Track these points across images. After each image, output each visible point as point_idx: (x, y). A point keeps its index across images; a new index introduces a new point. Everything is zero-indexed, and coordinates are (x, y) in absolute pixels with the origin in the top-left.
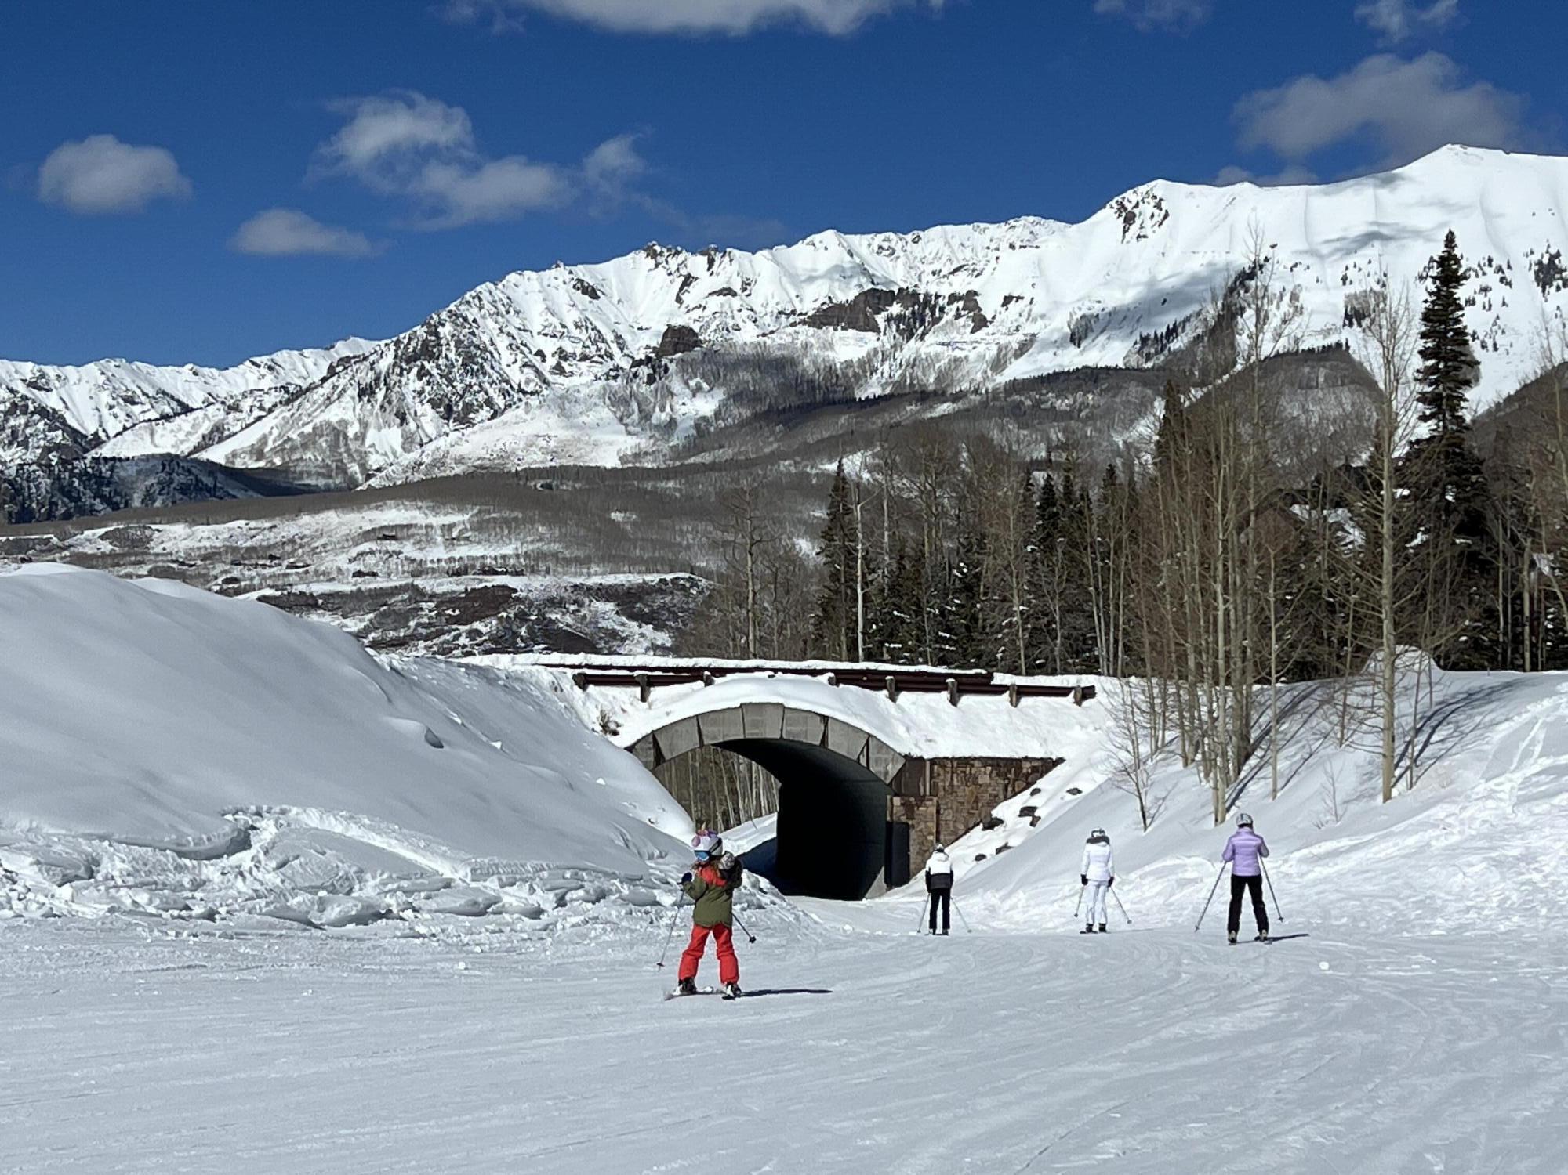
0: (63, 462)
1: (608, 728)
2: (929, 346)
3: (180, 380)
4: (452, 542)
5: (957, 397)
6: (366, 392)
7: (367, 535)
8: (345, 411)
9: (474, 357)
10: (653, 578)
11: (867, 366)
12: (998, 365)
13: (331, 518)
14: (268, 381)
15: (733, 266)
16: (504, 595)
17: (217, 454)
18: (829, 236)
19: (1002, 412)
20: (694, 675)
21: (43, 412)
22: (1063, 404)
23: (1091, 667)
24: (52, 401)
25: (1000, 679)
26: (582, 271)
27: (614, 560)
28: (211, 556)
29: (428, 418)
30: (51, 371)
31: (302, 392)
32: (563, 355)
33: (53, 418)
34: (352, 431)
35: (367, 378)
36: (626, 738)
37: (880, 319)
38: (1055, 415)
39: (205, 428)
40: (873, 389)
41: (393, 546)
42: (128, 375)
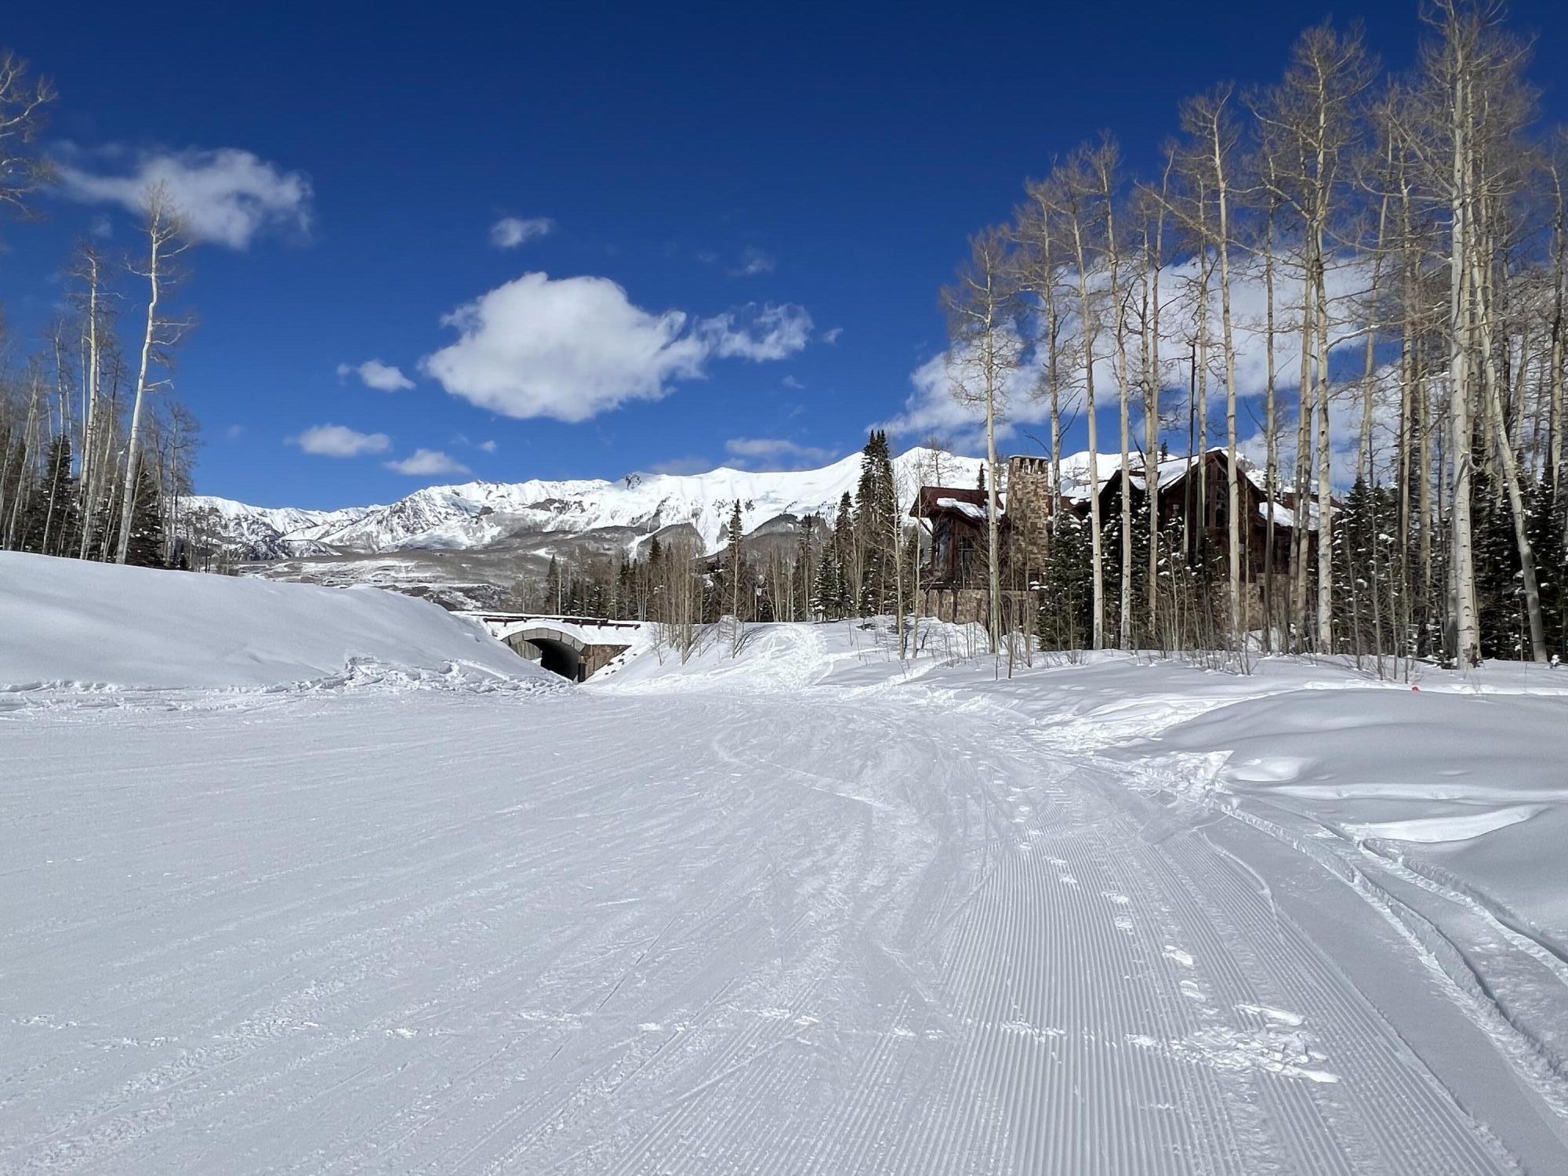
0: (272, 541)
1: (494, 635)
2: (566, 517)
3: (316, 516)
4: (407, 572)
5: (575, 533)
6: (379, 522)
7: (379, 569)
8: (372, 528)
9: (417, 513)
10: (476, 585)
11: (547, 522)
12: (588, 524)
13: (366, 563)
14: (346, 517)
15: (504, 489)
16: (426, 589)
17: (326, 540)
18: (536, 482)
19: (589, 538)
20: (521, 619)
21: (264, 524)
22: (608, 536)
23: (636, 619)
24: (267, 520)
25: (610, 621)
26: (455, 487)
27: (462, 579)
28: (323, 574)
29: (401, 531)
30: (268, 510)
31: (357, 521)
32: (448, 514)
33: (268, 526)
34: (375, 534)
35: (380, 518)
36: (500, 637)
37: (552, 508)
38: (606, 540)
39: (323, 532)
40: (549, 529)
41: (387, 572)
42: (294, 513)
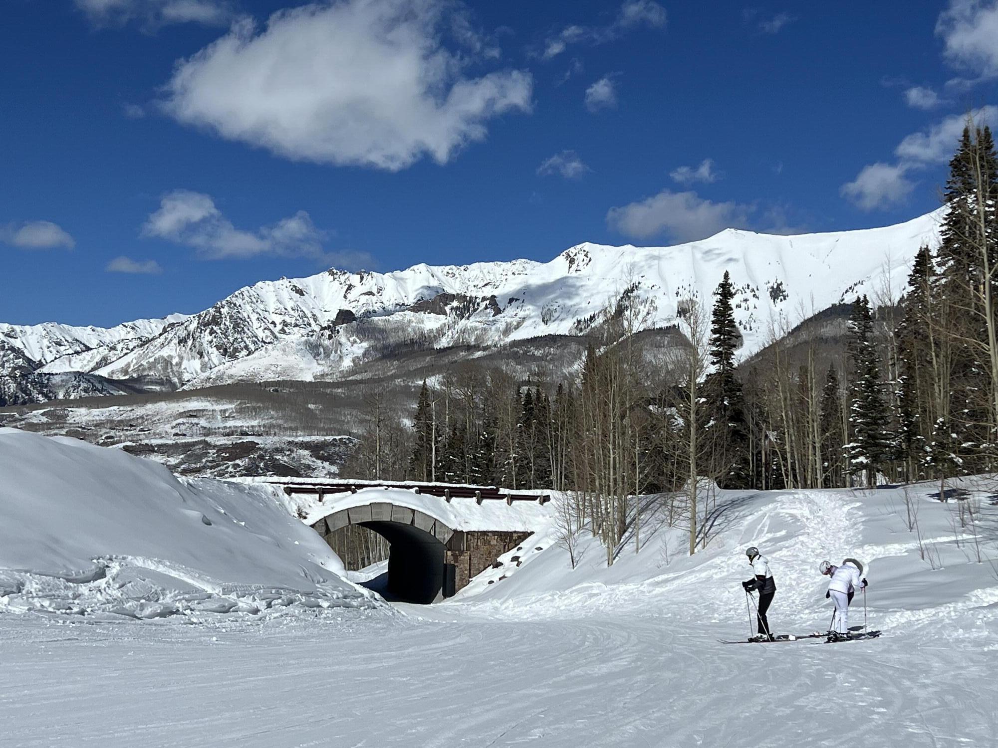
0: (22, 375)
1: (302, 515)
2: (472, 323)
3: (85, 334)
4: (225, 418)
5: (485, 349)
6: (182, 341)
7: (181, 415)
8: (171, 351)
9: (239, 324)
10: (330, 438)
11: (440, 332)
12: (507, 331)
13: (162, 406)
14: (131, 335)
15: (373, 281)
16: (252, 446)
17: (104, 372)
18: (422, 267)
19: (508, 357)
20: (347, 488)
21: (12, 349)
22: (538, 353)
23: (549, 486)
24: (17, 344)
25: (503, 491)
26: (296, 282)
27: (309, 428)
28: (99, 425)
29: (215, 355)
30: (17, 328)
31: (149, 341)
32: (285, 324)
33: (18, 353)
34: (174, 362)
35: (183, 334)
36: (310, 521)
37: (447, 309)
38: (534, 358)
39: (98, 358)
40: (444, 342)
41: (195, 420)
42: (57, 331)
